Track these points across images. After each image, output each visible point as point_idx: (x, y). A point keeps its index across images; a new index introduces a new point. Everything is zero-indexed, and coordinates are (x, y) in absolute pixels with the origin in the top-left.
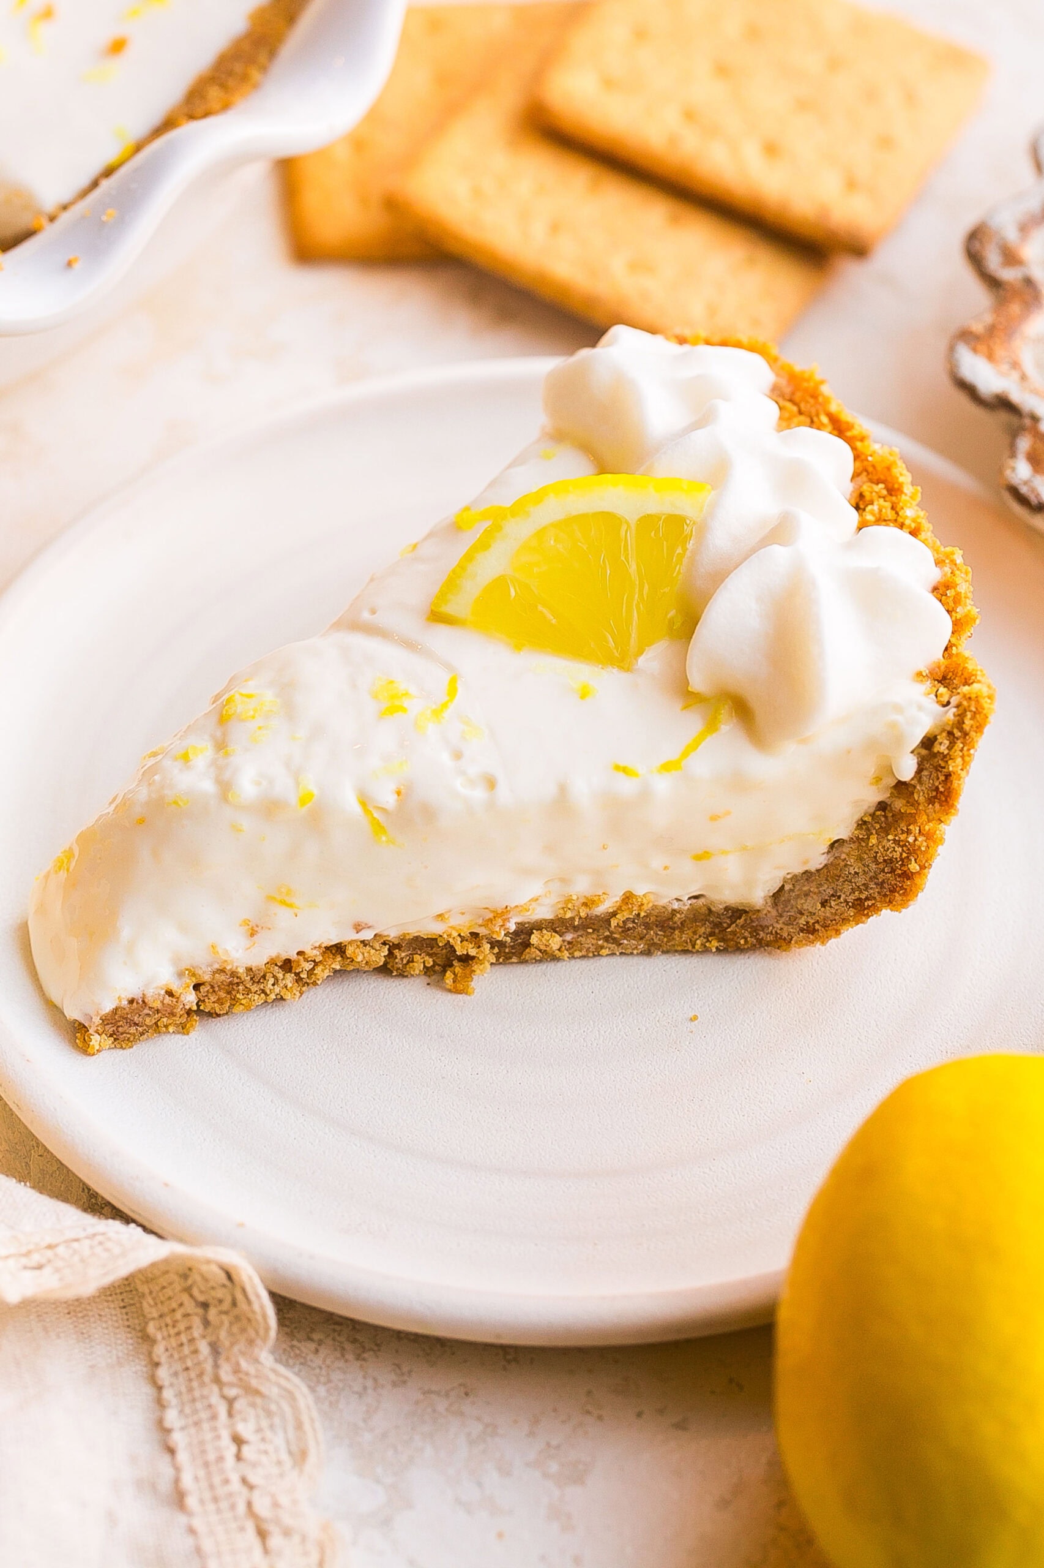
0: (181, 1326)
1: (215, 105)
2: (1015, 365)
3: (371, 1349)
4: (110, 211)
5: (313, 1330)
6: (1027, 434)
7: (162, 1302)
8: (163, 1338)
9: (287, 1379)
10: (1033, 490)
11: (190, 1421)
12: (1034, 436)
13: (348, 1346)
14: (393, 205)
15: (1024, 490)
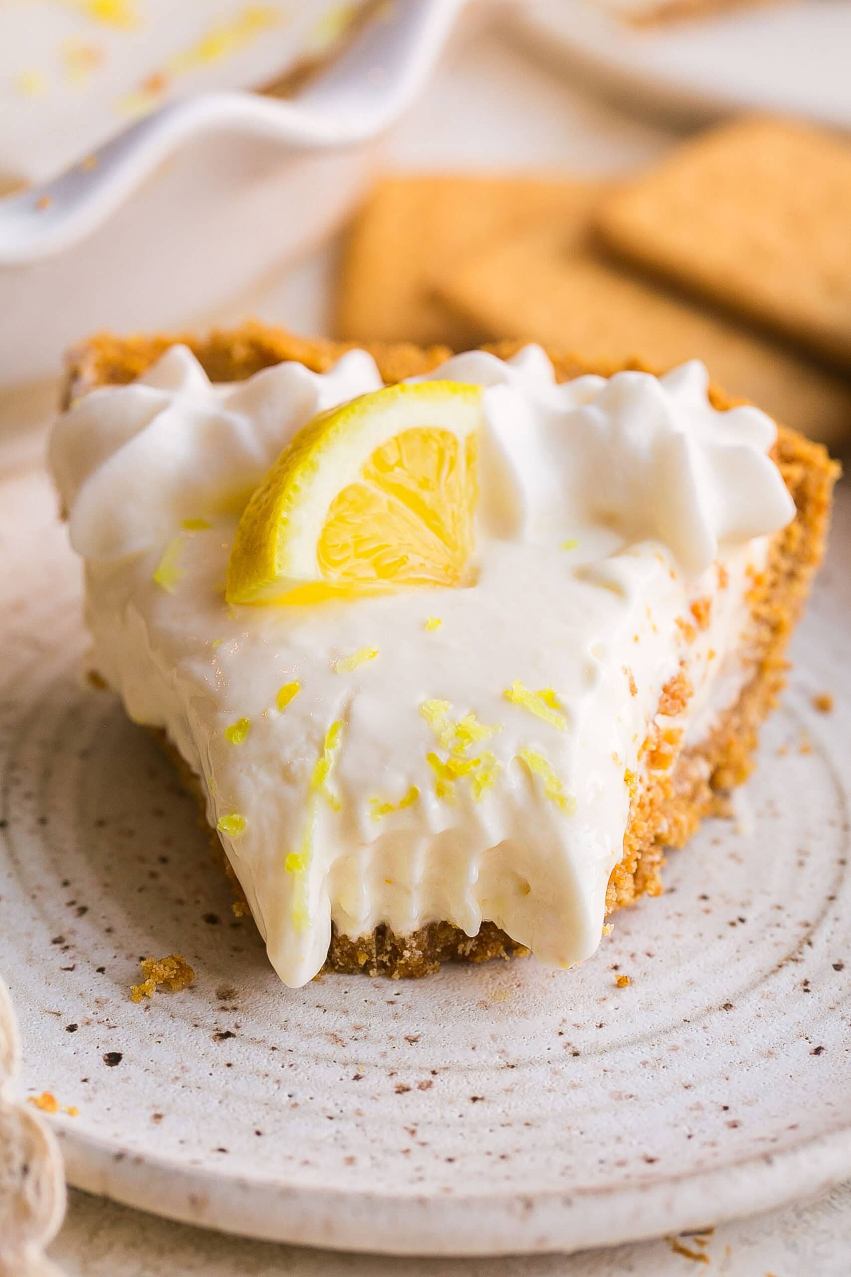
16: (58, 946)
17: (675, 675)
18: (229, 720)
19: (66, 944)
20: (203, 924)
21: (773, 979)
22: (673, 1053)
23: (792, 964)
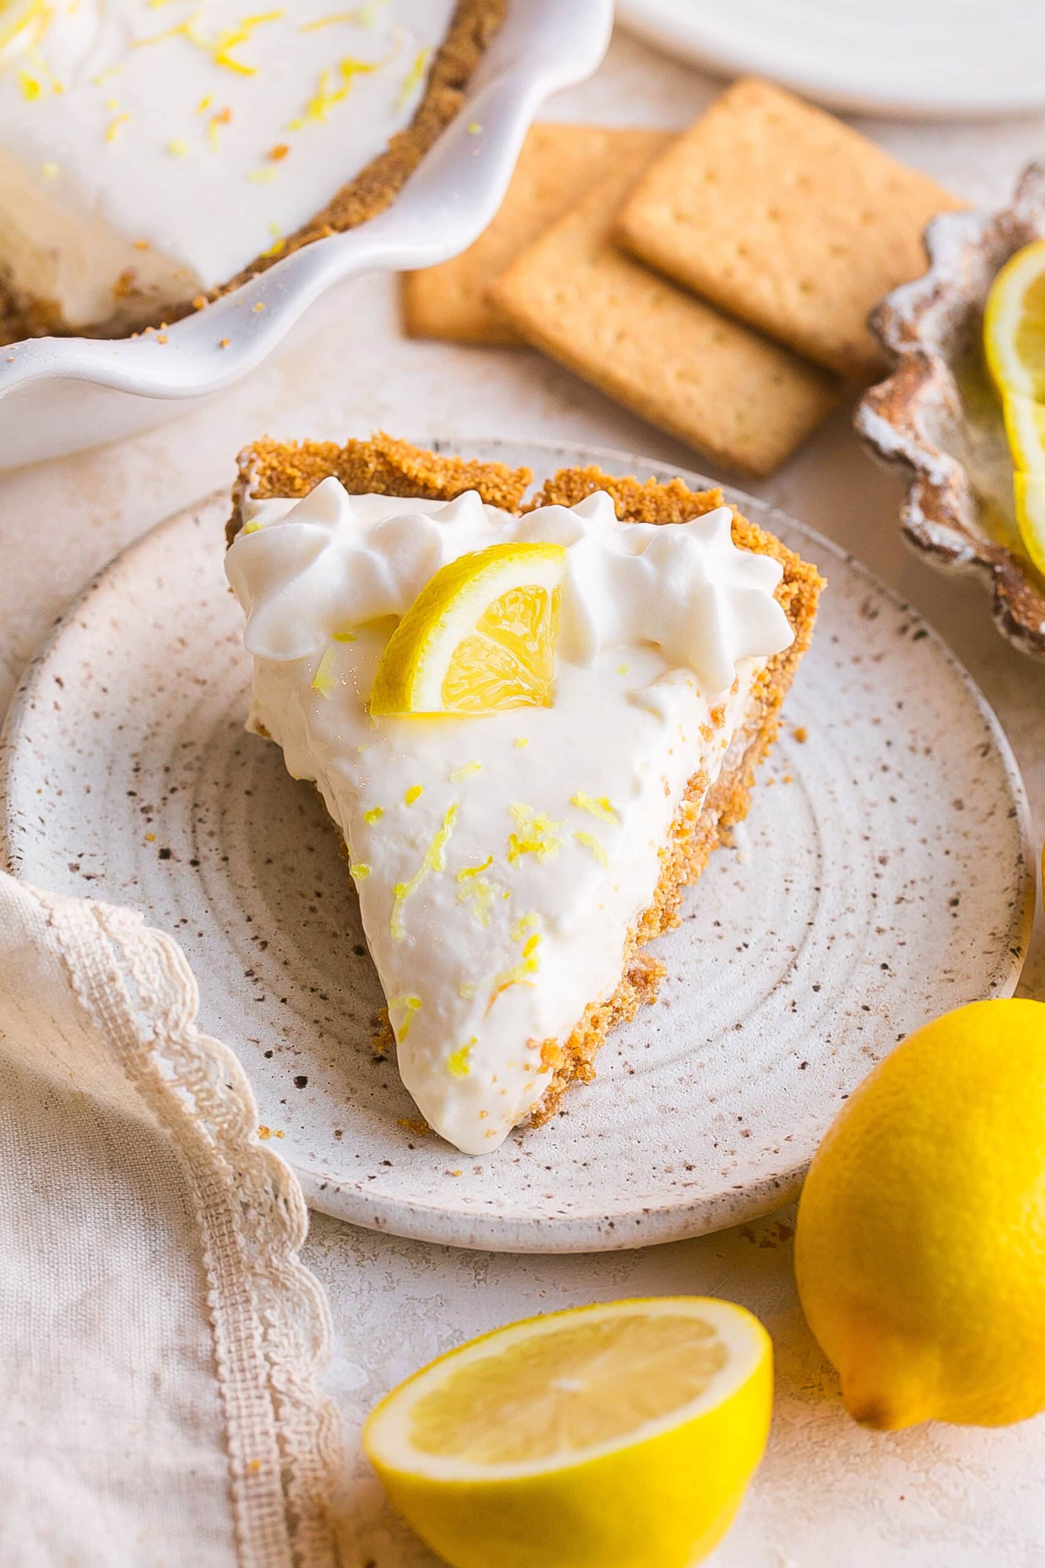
0: (223, 1219)
1: (355, 218)
2: (910, 426)
3: (369, 1258)
4: (259, 304)
5: (325, 1238)
6: (919, 485)
7: (208, 1196)
8: (209, 1227)
9: (308, 1277)
10: (925, 533)
11: (228, 1302)
12: (926, 487)
13: (351, 1253)
14: (490, 301)
15: (917, 532)
16: (249, 978)
17: (697, 770)
18: (366, 807)
19: (255, 977)
20: (352, 954)
21: (770, 1001)
22: (700, 1070)
23: (783, 986)
